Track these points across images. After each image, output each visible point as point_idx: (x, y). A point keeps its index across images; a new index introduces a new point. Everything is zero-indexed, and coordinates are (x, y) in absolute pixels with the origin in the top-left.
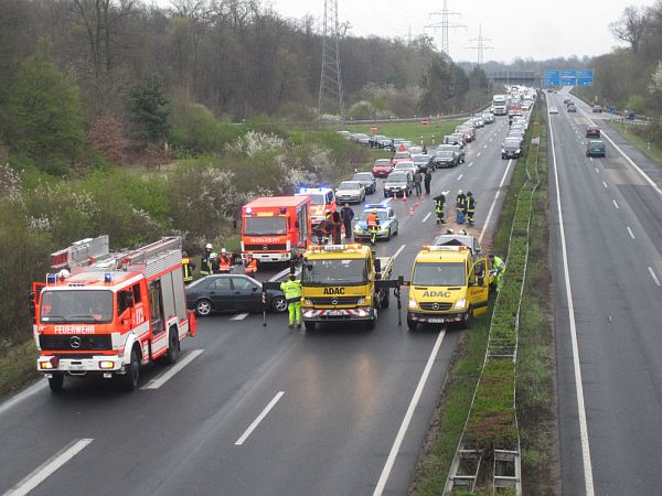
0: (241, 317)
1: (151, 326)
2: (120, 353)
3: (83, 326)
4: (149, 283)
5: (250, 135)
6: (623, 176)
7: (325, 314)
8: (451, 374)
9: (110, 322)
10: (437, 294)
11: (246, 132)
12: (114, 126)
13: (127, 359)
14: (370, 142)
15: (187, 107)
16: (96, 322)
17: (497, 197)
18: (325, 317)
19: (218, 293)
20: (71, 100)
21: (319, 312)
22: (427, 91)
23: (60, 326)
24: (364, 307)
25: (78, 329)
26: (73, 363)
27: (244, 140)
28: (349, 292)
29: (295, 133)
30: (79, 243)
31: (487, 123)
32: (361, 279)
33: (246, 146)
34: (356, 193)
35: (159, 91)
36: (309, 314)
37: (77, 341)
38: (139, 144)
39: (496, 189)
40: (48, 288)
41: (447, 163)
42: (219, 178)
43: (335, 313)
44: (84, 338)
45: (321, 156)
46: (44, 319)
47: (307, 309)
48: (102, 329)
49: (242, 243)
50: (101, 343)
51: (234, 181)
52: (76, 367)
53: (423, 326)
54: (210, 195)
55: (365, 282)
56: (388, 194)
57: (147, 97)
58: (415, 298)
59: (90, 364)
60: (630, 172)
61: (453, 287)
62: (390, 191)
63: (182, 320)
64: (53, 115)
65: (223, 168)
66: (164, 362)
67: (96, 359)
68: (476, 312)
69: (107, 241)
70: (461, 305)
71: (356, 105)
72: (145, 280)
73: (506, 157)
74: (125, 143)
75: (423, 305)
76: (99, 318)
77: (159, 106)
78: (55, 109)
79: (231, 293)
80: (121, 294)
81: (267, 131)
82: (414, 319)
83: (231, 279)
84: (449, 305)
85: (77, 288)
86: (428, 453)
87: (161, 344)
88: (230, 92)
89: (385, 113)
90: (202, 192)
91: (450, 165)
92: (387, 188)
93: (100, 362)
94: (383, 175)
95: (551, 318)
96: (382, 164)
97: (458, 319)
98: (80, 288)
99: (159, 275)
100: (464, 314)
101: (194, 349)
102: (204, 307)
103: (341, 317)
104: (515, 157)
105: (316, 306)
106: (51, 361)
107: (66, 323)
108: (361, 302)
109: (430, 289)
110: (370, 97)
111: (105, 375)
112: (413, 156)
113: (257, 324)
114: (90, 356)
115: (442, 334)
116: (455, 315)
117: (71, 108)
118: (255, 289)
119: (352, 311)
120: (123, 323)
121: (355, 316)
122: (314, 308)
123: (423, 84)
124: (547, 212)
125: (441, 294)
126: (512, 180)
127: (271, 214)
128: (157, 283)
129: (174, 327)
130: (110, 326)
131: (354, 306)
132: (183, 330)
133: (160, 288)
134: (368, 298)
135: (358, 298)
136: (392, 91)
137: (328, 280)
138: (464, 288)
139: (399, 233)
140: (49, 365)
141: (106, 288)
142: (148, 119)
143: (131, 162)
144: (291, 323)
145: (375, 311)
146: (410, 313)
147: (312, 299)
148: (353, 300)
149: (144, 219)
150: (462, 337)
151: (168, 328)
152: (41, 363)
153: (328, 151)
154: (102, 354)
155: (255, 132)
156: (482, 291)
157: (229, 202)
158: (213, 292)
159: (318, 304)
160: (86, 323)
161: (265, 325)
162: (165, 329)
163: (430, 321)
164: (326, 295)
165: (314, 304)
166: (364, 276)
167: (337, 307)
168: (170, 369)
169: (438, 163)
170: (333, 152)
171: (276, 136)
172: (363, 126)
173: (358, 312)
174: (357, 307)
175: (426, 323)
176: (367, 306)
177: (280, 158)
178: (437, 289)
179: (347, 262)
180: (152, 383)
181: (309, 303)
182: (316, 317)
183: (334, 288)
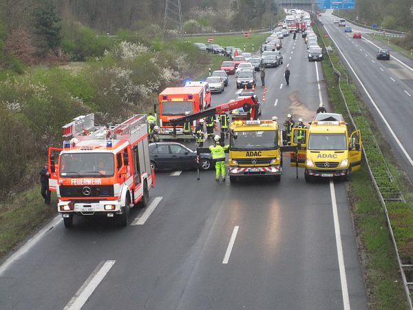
0: (177, 174)
1: (134, 179)
2: (118, 198)
3: (93, 179)
4: (132, 148)
6: (402, 73)
7: (247, 170)
8: (354, 213)
9: (112, 176)
10: (327, 156)
11: (120, 42)
13: (123, 203)
14: (207, 49)
16: (102, 176)
17: (319, 88)
18: (246, 173)
21: (242, 169)
22: (237, 12)
23: (75, 179)
24: (275, 166)
25: (89, 181)
26: (84, 206)
27: (119, 48)
28: (264, 155)
29: (154, 42)
30: (78, 118)
31: (285, 36)
32: (272, 145)
34: (218, 85)
35: (54, 11)
36: (235, 171)
37: (88, 190)
38: (40, 50)
39: (317, 83)
40: (65, 151)
41: (272, 64)
42: (122, 75)
43: (254, 170)
44: (93, 188)
46: (63, 174)
47: (234, 167)
48: (106, 181)
49: (161, 121)
50: (106, 192)
51: (131, 76)
52: (87, 209)
53: (318, 179)
54: (116, 87)
55: (275, 148)
56: (240, 86)
57: (45, 16)
58: (312, 159)
59: (98, 207)
60: (405, 70)
61: (338, 151)
62: (241, 84)
63: (149, 175)
65: (123, 67)
66: (141, 206)
67: (102, 203)
68: (354, 169)
69: (93, 118)
70: (345, 164)
71: (187, 23)
72: (130, 146)
73: (311, 60)
74: (33, 49)
75: (317, 164)
76: (103, 173)
77: (54, 23)
79: (169, 156)
80: (119, 155)
81: (133, 41)
82: (311, 174)
83: (169, 146)
84: (336, 164)
85: (87, 151)
86: (367, 268)
87: (139, 193)
88: (96, 13)
89: (208, 28)
91: (274, 66)
92: (239, 82)
93: (105, 206)
94: (231, 73)
95: (405, 174)
96: (227, 64)
97: (343, 174)
98: (90, 151)
99: (137, 142)
100: (346, 170)
101: (156, 197)
103: (259, 173)
104: (319, 60)
105: (240, 165)
106: (69, 204)
107: (80, 177)
108: (274, 162)
109: (322, 152)
110: (196, 17)
111: (108, 215)
112: (247, 59)
113: (191, 178)
114: (97, 201)
115: (332, 185)
116: (341, 171)
118: (186, 154)
119: (266, 168)
120: (120, 176)
121: (269, 172)
122: (238, 166)
123: (234, 7)
124: (362, 99)
125: (330, 156)
126: (324, 76)
127: (182, 100)
128: (136, 148)
129: (145, 180)
130: (112, 179)
131: (268, 165)
132: (149, 182)
133: (137, 151)
134: (278, 159)
135: (271, 159)
136: (211, 13)
137: (249, 146)
138: (346, 152)
139: (262, 113)
140: (67, 208)
141: (109, 151)
143: (36, 64)
144: (217, 177)
146: (307, 170)
147: (238, 160)
148: (268, 160)
149: (79, 104)
150: (347, 186)
151: (142, 181)
152: (61, 206)
153: (185, 55)
154: (106, 200)
155: (127, 42)
156: (357, 154)
157: (129, 92)
158: (156, 156)
159: (242, 164)
160: (95, 177)
161: (199, 179)
162: (140, 182)
163: (323, 175)
164: (248, 157)
165: (239, 163)
166: (275, 143)
167: (256, 165)
168: (144, 211)
169: (266, 64)
170: (188, 56)
171: (142, 45)
172: (194, 37)
173: (271, 169)
174: (270, 166)
175: (320, 177)
176: (278, 165)
177: (153, 60)
178: (327, 152)
179: (261, 133)
180: (137, 220)
181: (235, 162)
182: (240, 173)
183: (254, 152)
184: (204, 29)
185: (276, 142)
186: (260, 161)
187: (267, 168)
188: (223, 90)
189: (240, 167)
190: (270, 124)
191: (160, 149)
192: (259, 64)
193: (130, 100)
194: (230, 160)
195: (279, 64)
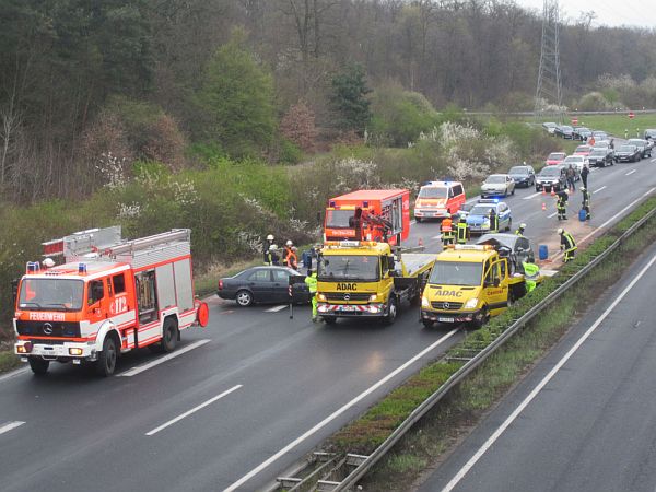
0: (278, 309)
1: (138, 316)
2: (92, 340)
3: (55, 313)
4: (139, 273)
5: (445, 125)
7: (338, 309)
9: (79, 310)
10: (449, 293)
12: (307, 114)
13: (99, 346)
14: (573, 134)
15: (398, 96)
16: (67, 310)
18: (337, 312)
19: (258, 284)
20: (263, 89)
21: (332, 307)
23: (35, 313)
24: (376, 304)
25: (50, 316)
26: (45, 348)
27: (439, 130)
28: (361, 288)
29: (491, 124)
32: (374, 276)
34: (502, 187)
35: (363, 80)
36: (323, 309)
37: (49, 327)
40: (27, 276)
42: (360, 169)
43: (347, 309)
44: (56, 325)
46: (23, 305)
47: (321, 303)
48: (72, 317)
49: (325, 235)
50: (70, 331)
52: (48, 353)
55: (378, 279)
56: (540, 188)
57: (349, 86)
58: (428, 297)
59: (61, 350)
61: (467, 287)
62: (541, 185)
63: (185, 311)
64: (245, 103)
65: (366, 159)
67: (67, 345)
69: (120, 232)
70: (472, 305)
72: (132, 271)
75: (434, 304)
76: (70, 306)
77: (361, 94)
78: (246, 97)
80: (93, 284)
81: (463, 122)
82: (426, 317)
83: (271, 270)
84: (459, 305)
85: (52, 276)
87: (151, 333)
89: (616, 104)
90: (338, 182)
91: (631, 160)
92: (540, 182)
93: (70, 349)
95: (576, 322)
96: (556, 157)
97: (468, 319)
98: (55, 277)
99: (155, 266)
100: (475, 314)
101: (202, 339)
102: (244, 297)
103: (354, 312)
105: (330, 301)
106: (26, 346)
107: (40, 309)
108: (374, 298)
109: (444, 288)
111: (74, 361)
114: (61, 343)
116: (466, 315)
117: (262, 96)
119: (363, 307)
120: (94, 311)
121: (367, 312)
122: (327, 303)
125: (453, 293)
129: (172, 317)
130: (80, 314)
131: (366, 302)
132: (186, 320)
133: (155, 279)
134: (380, 294)
135: (370, 294)
136: (627, 82)
138: (478, 288)
140: (24, 350)
141: (79, 278)
142: (349, 108)
144: (314, 316)
145: (392, 308)
146: (422, 311)
147: (325, 294)
148: (366, 296)
149: (256, 209)
151: (162, 318)
152: (18, 347)
153: (510, 143)
154: (72, 341)
155: (451, 123)
156: (500, 292)
158: (253, 284)
159: (332, 299)
160: (58, 310)
161: (291, 318)
162: (159, 319)
163: (441, 320)
164: (339, 291)
165: (327, 299)
167: (350, 302)
169: (618, 157)
170: (515, 144)
171: (472, 127)
173: (370, 308)
174: (369, 304)
175: (436, 321)
176: (379, 303)
178: (451, 288)
180: (132, 370)
181: (322, 297)
182: (329, 312)
183: (347, 284)
184: (608, 105)
185: (378, 272)
186: (354, 297)
189: (329, 304)
192: (605, 157)
195: (643, 158)
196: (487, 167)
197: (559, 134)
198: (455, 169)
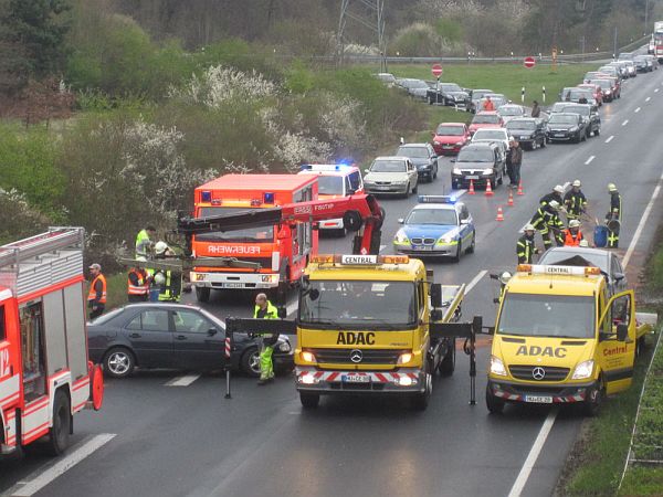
0: (185, 381)
1: (23, 385)
4: (21, 306)
5: (213, 72)
7: (338, 379)
10: (541, 351)
11: (206, 67)
14: (429, 93)
18: (336, 385)
19: (146, 336)
21: (327, 375)
22: (536, 10)
24: (409, 370)
27: (203, 81)
28: (382, 341)
29: (294, 72)
32: (405, 318)
33: (205, 92)
34: (400, 178)
36: (308, 379)
38: (13, 80)
39: (655, 184)
41: (567, 134)
42: (155, 142)
43: (356, 378)
45: (340, 113)
47: (306, 368)
51: (181, 147)
53: (515, 407)
54: (139, 170)
55: (414, 324)
56: (459, 183)
58: (502, 356)
61: (571, 340)
62: (462, 178)
63: (78, 379)
65: (162, 123)
68: (612, 387)
70: (584, 372)
72: (14, 301)
75: (516, 370)
77: (52, 14)
79: (170, 337)
81: (244, 66)
82: (499, 394)
84: (562, 372)
87: (38, 419)
89: (459, 46)
91: (572, 139)
92: (458, 171)
96: (448, 131)
97: (578, 398)
99: (43, 293)
100: (589, 389)
101: (98, 433)
102: (119, 360)
105: (322, 365)
108: (406, 359)
109: (530, 342)
110: (431, 17)
112: (506, 120)
113: (214, 394)
115: (548, 425)
116: (573, 390)
118: (212, 333)
121: (392, 385)
122: (317, 368)
125: (549, 351)
127: (246, 203)
128: (36, 309)
129: (64, 390)
131: (392, 366)
132: (79, 396)
133: (41, 317)
134: (417, 353)
135: (400, 352)
136: (472, 8)
137: (346, 317)
138: (592, 343)
139: (476, 249)
142: (31, 38)
145: (429, 378)
146: (492, 383)
147: (315, 351)
148: (391, 356)
149: (16, 206)
150: (584, 430)
151: (52, 390)
153: (353, 105)
155: (223, 68)
156: (624, 350)
157: (171, 185)
158: (136, 336)
159: (326, 360)
161: (228, 396)
162: (47, 393)
163: (528, 399)
164: (341, 345)
165: (318, 360)
166: (411, 312)
167: (361, 366)
168: (53, 465)
169: (551, 134)
170: (361, 107)
171: (261, 76)
172: (418, 66)
173: (398, 377)
174: (397, 369)
175: (520, 402)
176: (415, 368)
177: (265, 113)
178: (543, 342)
179: (381, 287)
180: (22, 486)
181: (308, 357)
182: (322, 384)
183: (356, 333)
185: (414, 311)
186: (371, 356)
187: (387, 376)
188: (414, 191)
189: (320, 370)
190: (401, 266)
191: (149, 319)
192: (531, 132)
193: (170, 205)
194: (298, 351)
195: (589, 136)
196: (326, 146)
197: (434, 97)
198: (281, 148)
